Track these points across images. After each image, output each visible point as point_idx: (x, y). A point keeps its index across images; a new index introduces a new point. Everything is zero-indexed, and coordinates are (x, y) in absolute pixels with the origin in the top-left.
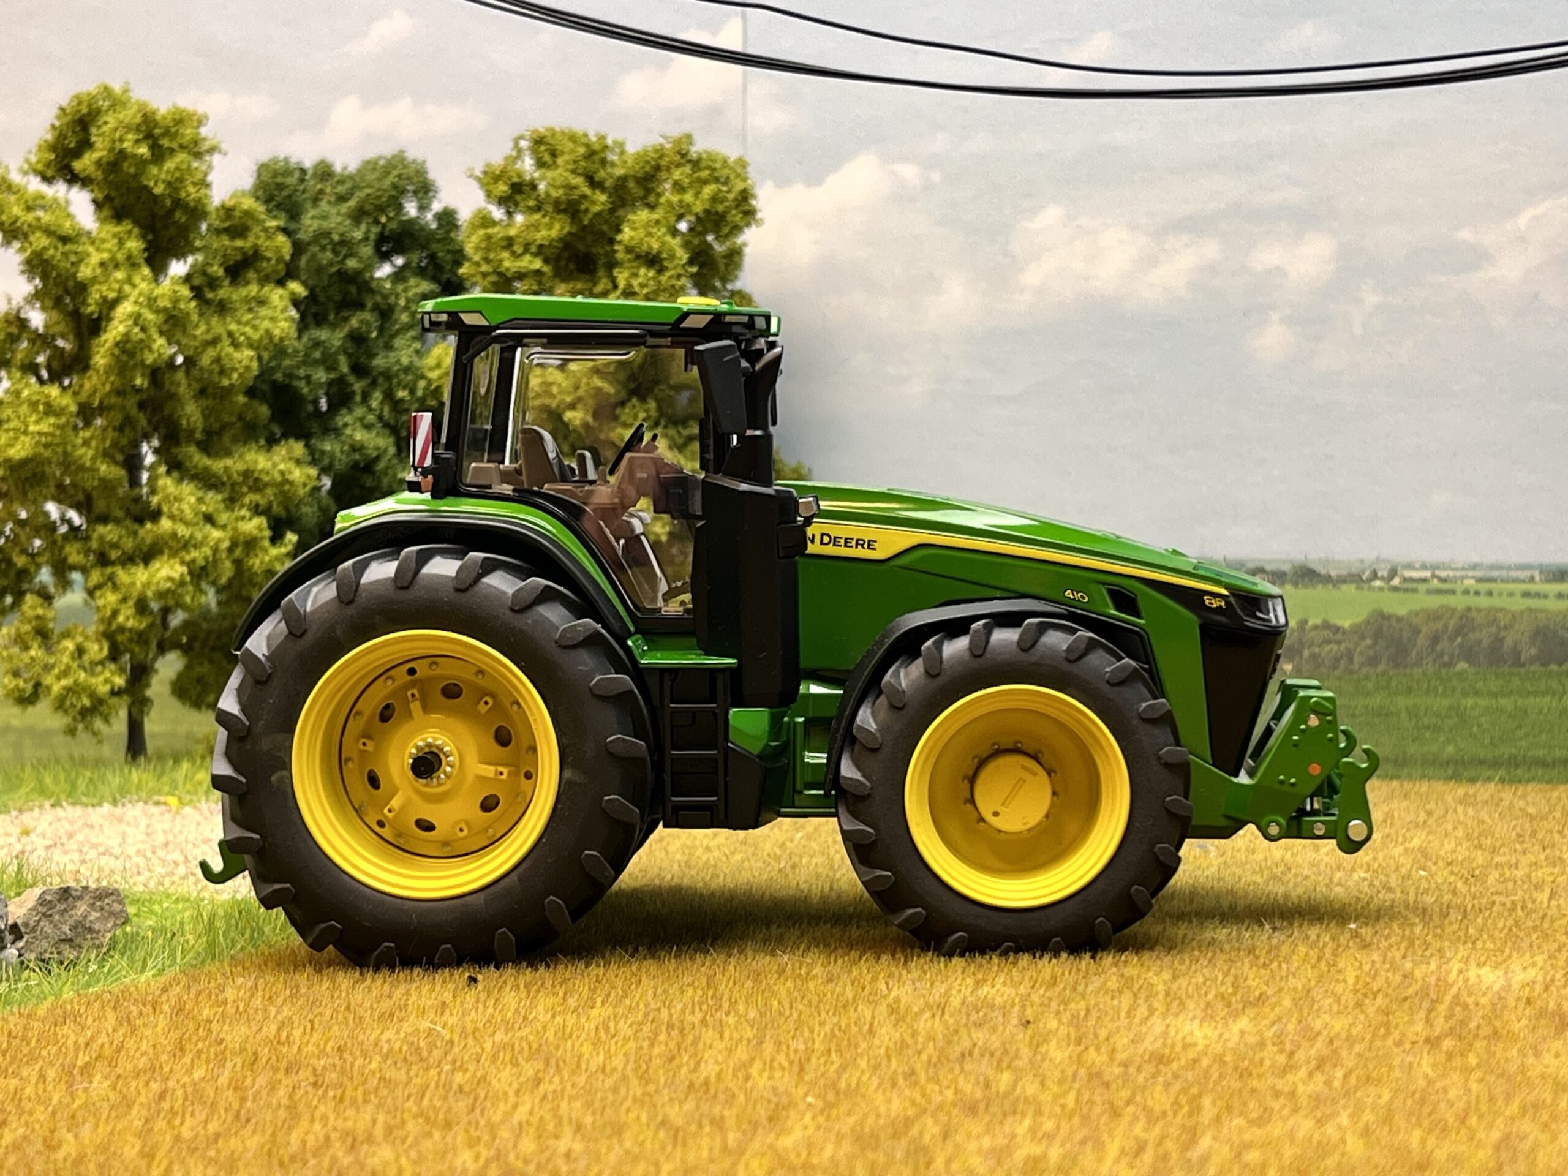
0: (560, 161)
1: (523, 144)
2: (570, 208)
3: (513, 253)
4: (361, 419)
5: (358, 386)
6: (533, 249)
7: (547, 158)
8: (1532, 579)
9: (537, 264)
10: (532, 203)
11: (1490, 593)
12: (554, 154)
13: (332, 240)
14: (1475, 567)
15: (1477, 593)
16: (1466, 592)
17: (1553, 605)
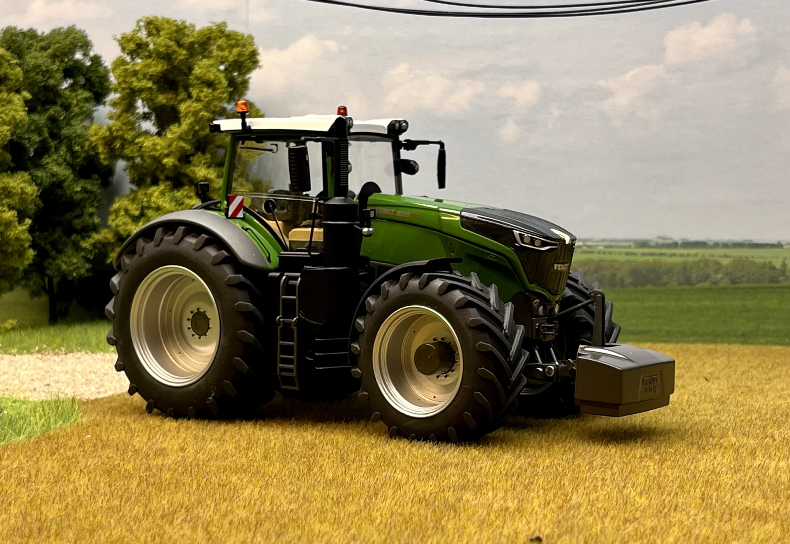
0: (161, 33)
1: (142, 24)
2: (167, 57)
3: (138, 78)
4: (56, 160)
5: (53, 144)
6: (148, 77)
7: (154, 31)
8: (630, 247)
9: (150, 84)
10: (147, 54)
11: (610, 253)
12: (158, 30)
13: (41, 70)
14: (603, 240)
15: (604, 253)
16: (599, 252)
17: (640, 259)
